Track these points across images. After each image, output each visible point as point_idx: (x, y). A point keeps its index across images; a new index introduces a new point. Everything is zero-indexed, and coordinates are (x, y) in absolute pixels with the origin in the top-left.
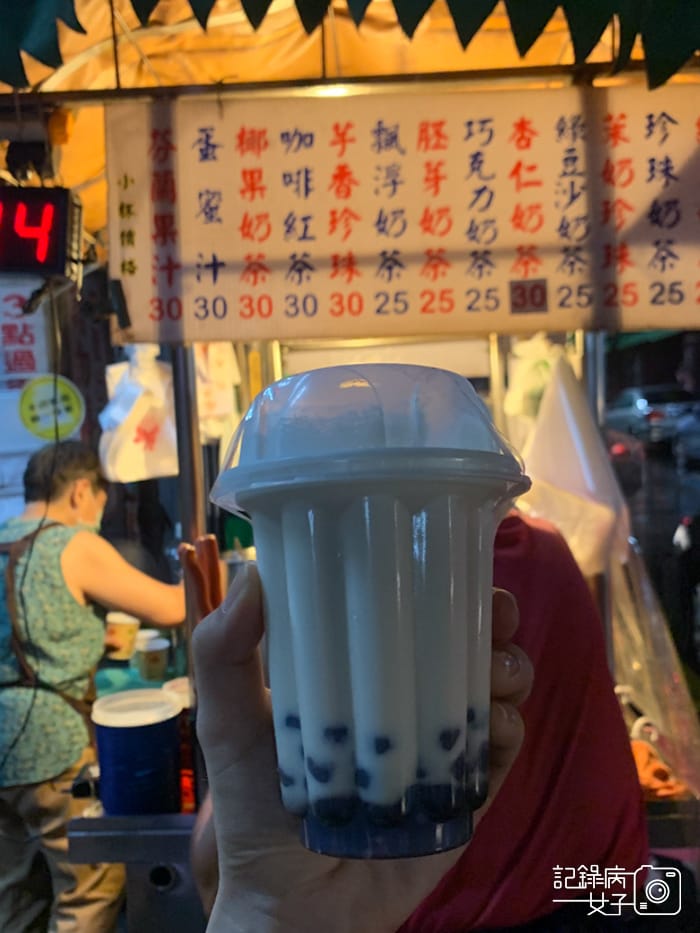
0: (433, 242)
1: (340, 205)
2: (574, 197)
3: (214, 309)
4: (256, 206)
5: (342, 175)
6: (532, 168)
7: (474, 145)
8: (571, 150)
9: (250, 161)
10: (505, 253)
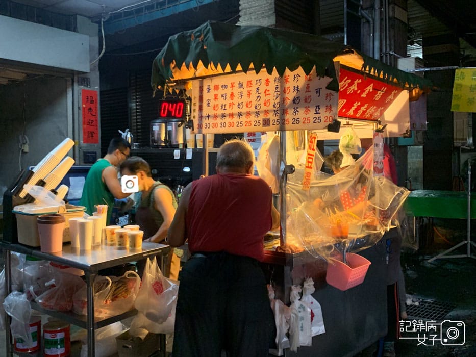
1: (231, 101)
2: (277, 97)
3: (207, 126)
4: (216, 103)
5: (232, 95)
6: (269, 91)
7: (257, 86)
8: (277, 86)
9: (216, 92)
10: (262, 112)
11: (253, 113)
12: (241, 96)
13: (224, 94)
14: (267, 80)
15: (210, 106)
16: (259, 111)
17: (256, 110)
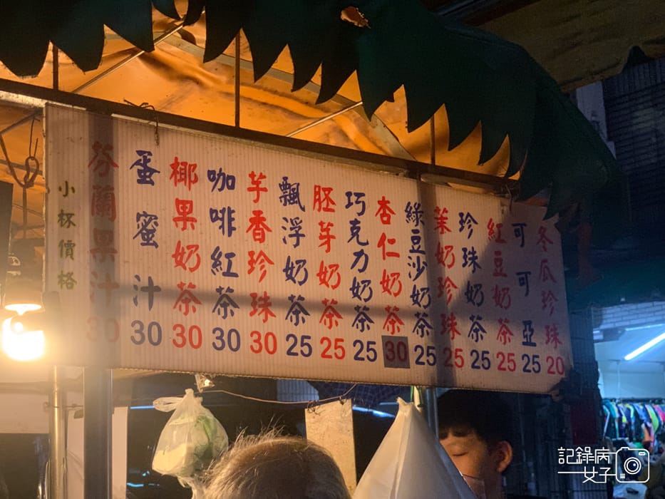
0: (329, 294)
2: (420, 271)
3: (149, 334)
5: (258, 220)
6: (392, 242)
7: (352, 214)
8: (415, 231)
9: (182, 191)
10: (378, 311)
11: (347, 309)
12: (298, 235)
13: (223, 211)
14: (383, 203)
15: (155, 245)
16: (369, 304)
17: (356, 301)
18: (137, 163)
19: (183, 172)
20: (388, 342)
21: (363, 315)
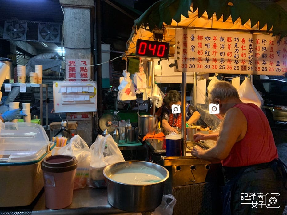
0: (229, 58)
1: (214, 50)
3: (192, 66)
4: (201, 49)
5: (215, 45)
6: (245, 47)
7: (236, 42)
8: (251, 44)
9: (200, 41)
10: (240, 60)
11: (233, 60)
12: (223, 47)
13: (208, 44)
14: (243, 39)
15: (194, 51)
16: (238, 59)
17: (235, 59)
18: (192, 37)
19: (200, 38)
20: (242, 66)
21: (236, 61)
